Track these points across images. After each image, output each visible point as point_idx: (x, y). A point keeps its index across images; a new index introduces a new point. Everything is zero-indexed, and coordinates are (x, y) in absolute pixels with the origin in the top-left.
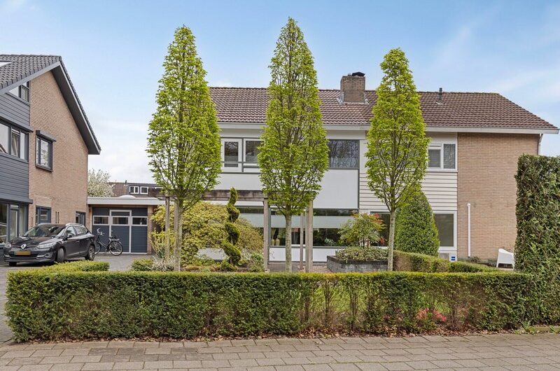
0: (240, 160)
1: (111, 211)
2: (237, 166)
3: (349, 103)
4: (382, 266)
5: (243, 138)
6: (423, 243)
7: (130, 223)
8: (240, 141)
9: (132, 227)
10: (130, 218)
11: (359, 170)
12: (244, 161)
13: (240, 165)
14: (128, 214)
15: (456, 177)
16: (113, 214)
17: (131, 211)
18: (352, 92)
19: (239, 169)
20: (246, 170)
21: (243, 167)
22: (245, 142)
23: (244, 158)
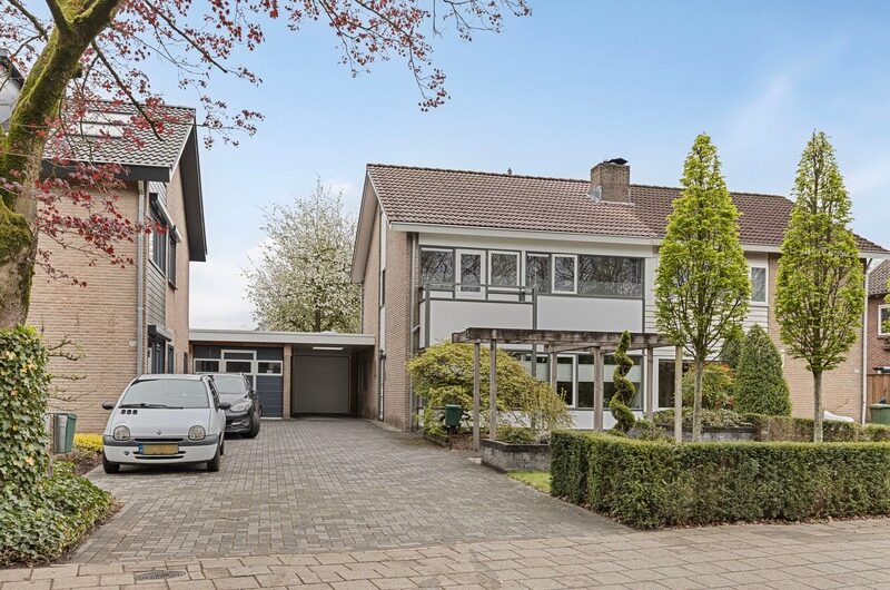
0: (483, 282)
1: (223, 351)
2: (478, 290)
3: (609, 203)
4: (744, 435)
5: (487, 250)
6: (778, 404)
7: (255, 371)
8: (483, 254)
9: (257, 377)
10: (255, 364)
11: (644, 300)
12: (490, 283)
13: (483, 289)
14: (251, 357)
15: (766, 314)
16: (227, 355)
17: (255, 353)
18: (612, 186)
19: (481, 295)
20: (491, 297)
21: (488, 292)
22: (490, 257)
23: (490, 279)
